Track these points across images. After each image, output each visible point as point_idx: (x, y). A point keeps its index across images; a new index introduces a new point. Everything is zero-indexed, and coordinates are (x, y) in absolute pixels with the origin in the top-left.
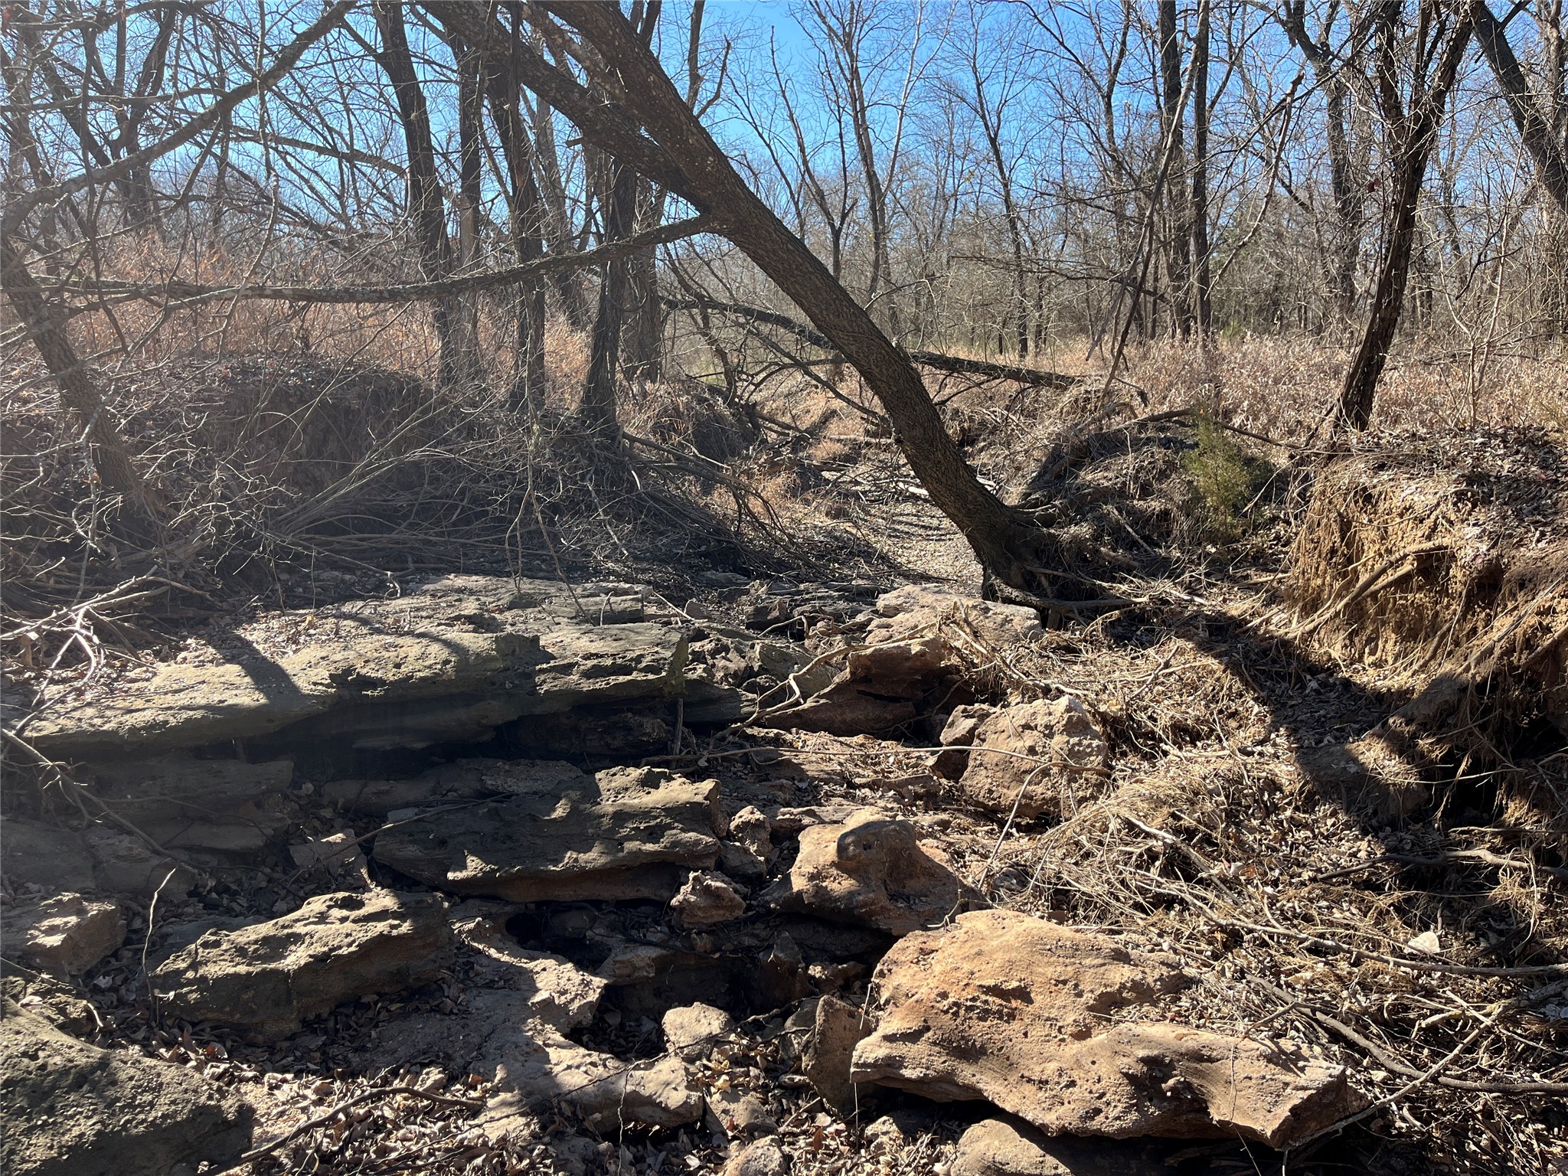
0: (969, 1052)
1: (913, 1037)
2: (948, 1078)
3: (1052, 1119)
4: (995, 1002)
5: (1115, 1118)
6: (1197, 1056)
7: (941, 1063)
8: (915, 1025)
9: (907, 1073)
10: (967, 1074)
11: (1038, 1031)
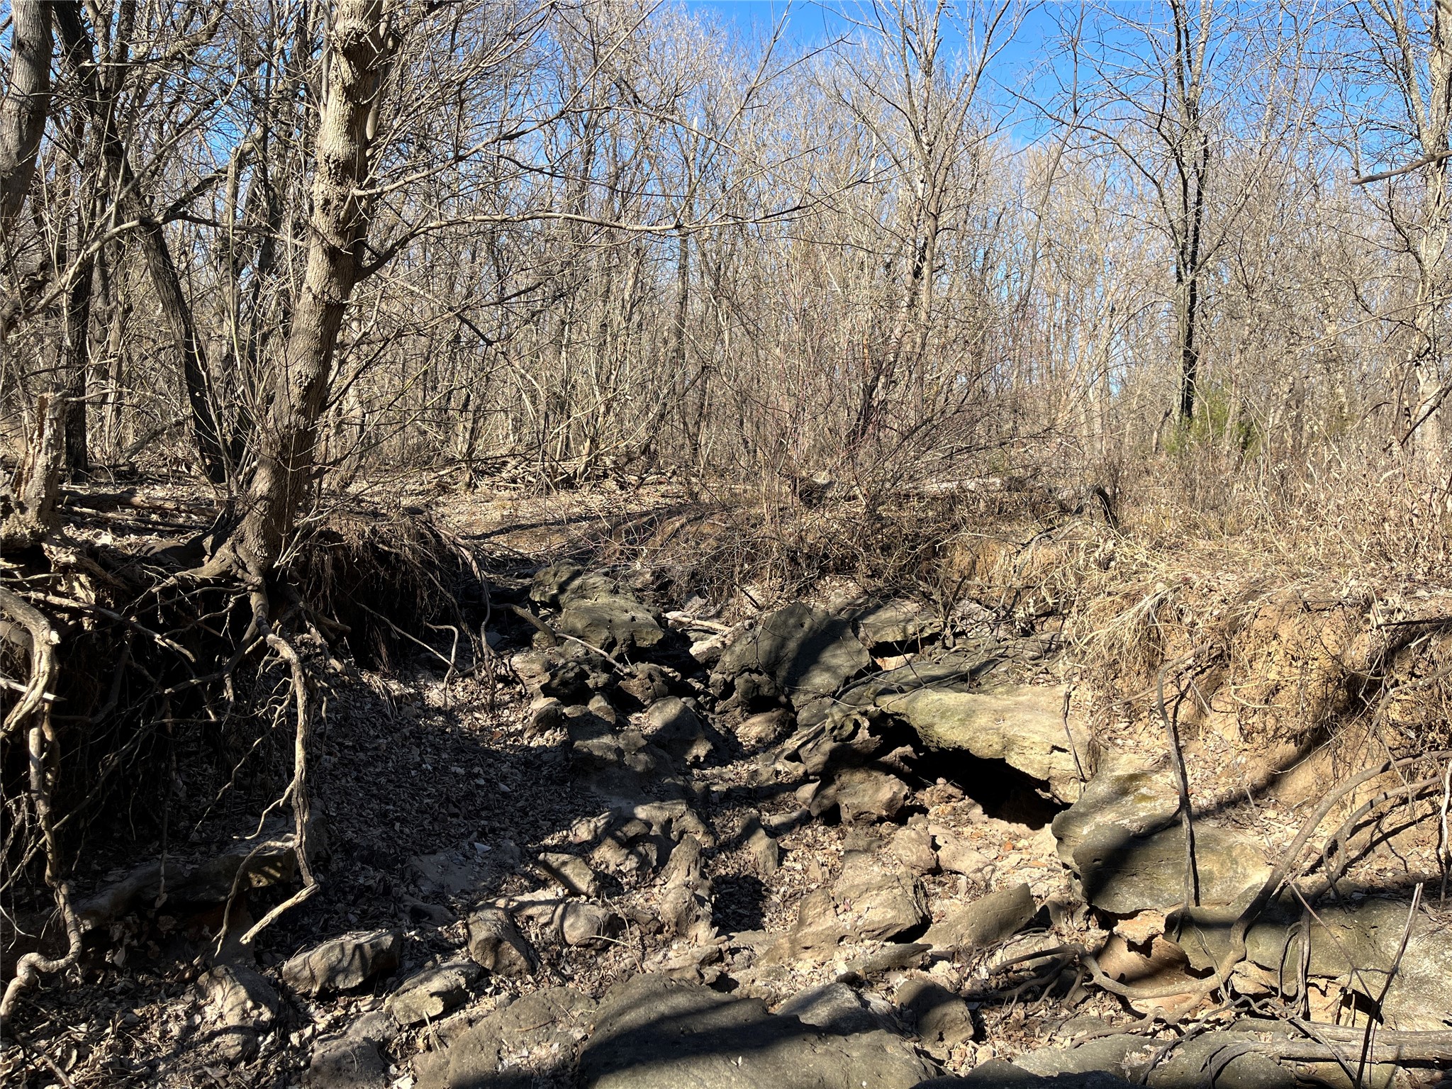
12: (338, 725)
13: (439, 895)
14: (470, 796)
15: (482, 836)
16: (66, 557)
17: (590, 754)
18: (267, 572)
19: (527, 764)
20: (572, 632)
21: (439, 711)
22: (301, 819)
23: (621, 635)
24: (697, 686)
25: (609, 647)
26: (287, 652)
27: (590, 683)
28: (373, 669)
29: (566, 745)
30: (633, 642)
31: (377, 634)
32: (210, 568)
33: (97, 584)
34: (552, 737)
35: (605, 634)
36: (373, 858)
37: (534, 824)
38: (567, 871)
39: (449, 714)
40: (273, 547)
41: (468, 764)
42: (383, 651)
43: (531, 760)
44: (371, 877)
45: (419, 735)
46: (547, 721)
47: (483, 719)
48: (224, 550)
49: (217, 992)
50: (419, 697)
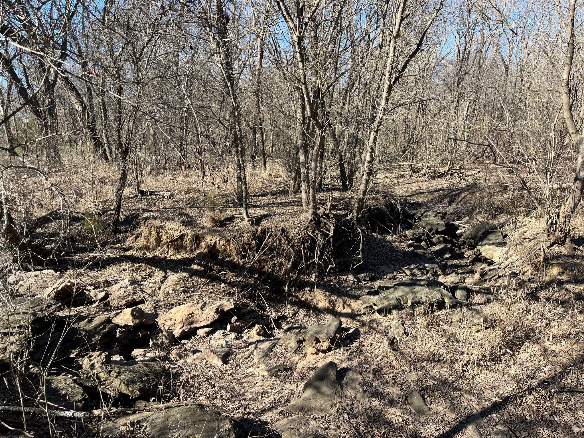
0: (192, 323)
1: (183, 326)
2: (191, 328)
3: (209, 322)
4: (190, 316)
5: (216, 317)
6: (220, 305)
7: (189, 327)
8: (182, 325)
9: (186, 331)
10: (193, 326)
11: (198, 316)
12: (368, 242)
13: (383, 272)
14: (391, 258)
15: (392, 264)
16: (332, 216)
17: (417, 253)
18: (357, 218)
19: (404, 254)
20: (422, 226)
21: (388, 242)
22: (361, 254)
23: (434, 228)
24: (456, 241)
25: (430, 231)
26: (359, 230)
27: (422, 238)
28: (375, 232)
29: (413, 251)
30: (437, 229)
31: (376, 225)
32: (349, 217)
33: (335, 219)
34: (411, 249)
35: (429, 227)
36: (372, 265)
37: (403, 264)
38: (406, 271)
39: (390, 242)
40: (358, 214)
41: (392, 252)
42: (378, 229)
43: (405, 253)
44: (372, 267)
45: (383, 246)
46: (410, 246)
47: (397, 244)
48: (351, 215)
49: (350, 276)
50: (384, 238)
